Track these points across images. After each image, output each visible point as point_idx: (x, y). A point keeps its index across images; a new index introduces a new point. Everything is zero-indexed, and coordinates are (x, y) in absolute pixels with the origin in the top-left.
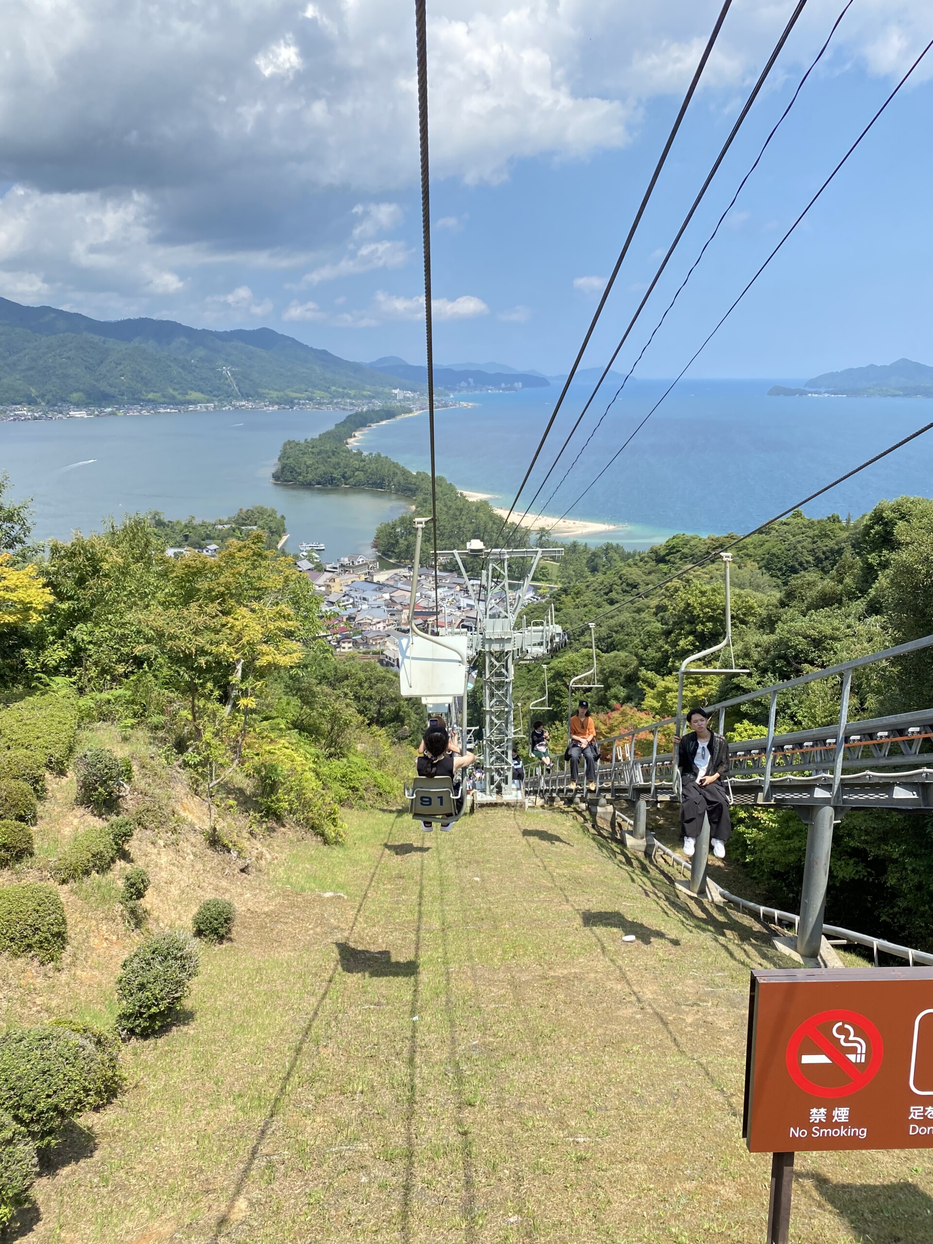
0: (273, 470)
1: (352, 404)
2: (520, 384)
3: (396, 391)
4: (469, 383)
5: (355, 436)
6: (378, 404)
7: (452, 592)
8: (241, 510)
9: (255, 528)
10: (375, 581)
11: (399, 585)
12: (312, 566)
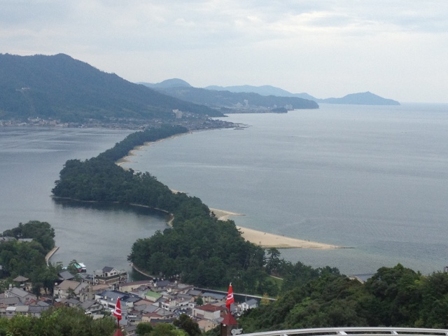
0: (54, 186)
1: (134, 122)
2: (291, 106)
3: (175, 111)
4: (244, 104)
5: (131, 155)
6: (158, 123)
7: (187, 303)
8: (20, 224)
9: (30, 240)
10: (124, 292)
11: (142, 296)
12: (71, 276)
